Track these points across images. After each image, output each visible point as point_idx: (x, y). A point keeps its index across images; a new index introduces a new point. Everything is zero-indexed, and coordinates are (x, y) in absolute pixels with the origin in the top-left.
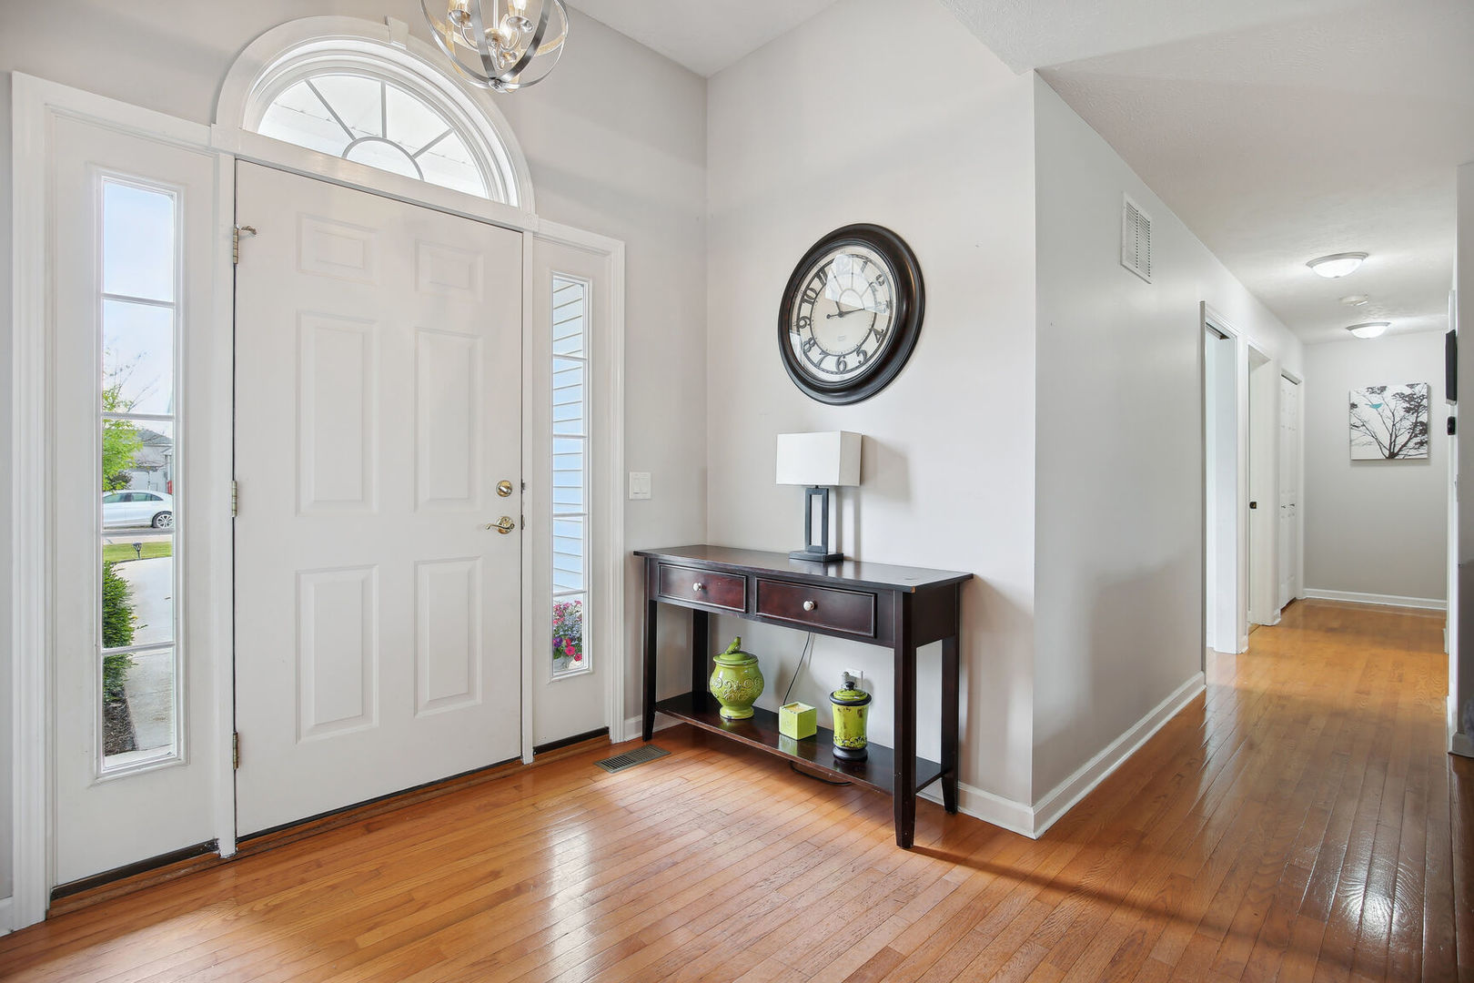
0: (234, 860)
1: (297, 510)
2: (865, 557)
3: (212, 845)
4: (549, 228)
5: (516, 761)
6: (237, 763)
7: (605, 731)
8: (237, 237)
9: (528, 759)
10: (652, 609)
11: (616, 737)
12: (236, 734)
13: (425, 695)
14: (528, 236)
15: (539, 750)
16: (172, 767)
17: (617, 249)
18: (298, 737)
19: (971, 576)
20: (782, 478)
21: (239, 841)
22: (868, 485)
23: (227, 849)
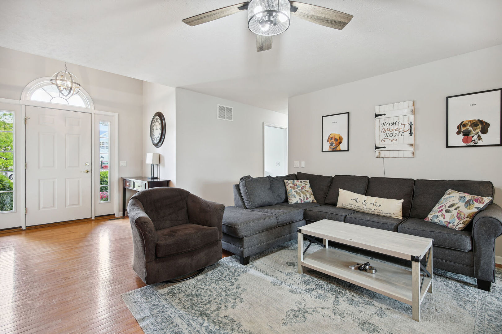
0: (25, 230)
1: (39, 168)
2: (160, 178)
3: (21, 227)
4: (97, 112)
5: (91, 218)
6: (26, 213)
7: (114, 214)
8: (26, 119)
9: (93, 218)
10: (124, 189)
11: (116, 215)
12: (26, 207)
13: (68, 203)
14: (93, 114)
15: (96, 217)
16: (13, 212)
17: (116, 115)
18: (39, 209)
19: (170, 181)
20: (147, 162)
21: (26, 227)
22: (160, 164)
23: (24, 228)
